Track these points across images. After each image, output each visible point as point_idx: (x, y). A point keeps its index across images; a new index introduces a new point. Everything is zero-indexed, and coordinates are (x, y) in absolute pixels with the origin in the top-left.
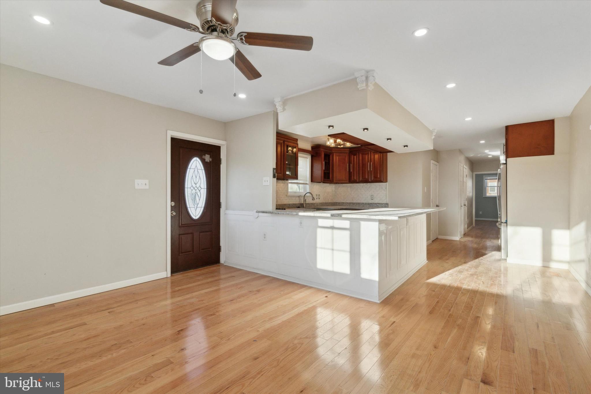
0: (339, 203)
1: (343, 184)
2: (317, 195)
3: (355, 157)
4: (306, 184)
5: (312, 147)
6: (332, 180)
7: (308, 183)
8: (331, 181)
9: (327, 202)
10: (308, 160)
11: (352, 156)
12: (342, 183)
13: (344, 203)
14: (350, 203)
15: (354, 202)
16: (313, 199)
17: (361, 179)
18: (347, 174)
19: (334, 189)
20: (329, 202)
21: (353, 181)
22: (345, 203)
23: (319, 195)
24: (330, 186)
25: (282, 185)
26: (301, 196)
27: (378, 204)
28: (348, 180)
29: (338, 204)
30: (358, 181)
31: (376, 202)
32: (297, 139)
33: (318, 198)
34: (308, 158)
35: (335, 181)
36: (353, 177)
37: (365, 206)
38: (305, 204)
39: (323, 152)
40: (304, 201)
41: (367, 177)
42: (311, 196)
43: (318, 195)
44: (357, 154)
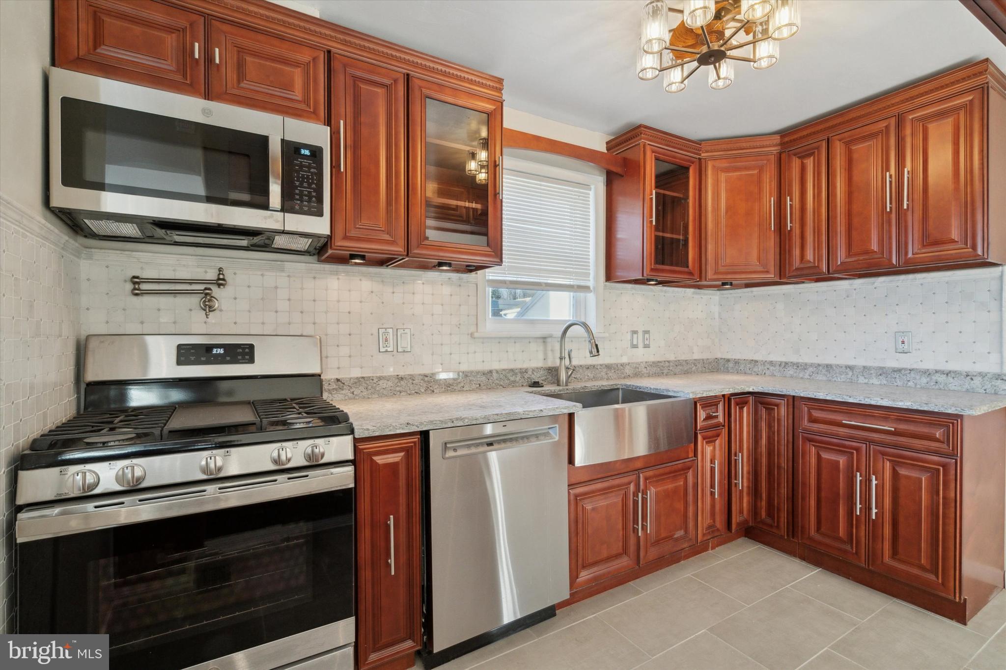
0: (737, 362)
1: (755, 289)
2: (635, 332)
3: (810, 163)
4: (586, 288)
5: (607, 143)
6: (697, 272)
7: (591, 283)
8: (691, 274)
9: (683, 358)
10: (592, 193)
11: (796, 163)
12: (747, 286)
13: (756, 361)
14: (786, 363)
15: (806, 358)
16: (596, 350)
17: (841, 256)
18: (772, 243)
19: (716, 309)
20: (696, 356)
21: (797, 269)
22: (764, 363)
23: (646, 332)
24: (696, 296)
25: (446, 290)
26: (551, 336)
27: (942, 378)
28: (772, 269)
29: (731, 365)
30: (825, 269)
31: (929, 365)
32: (503, 80)
33: (641, 345)
34: (593, 187)
35: (710, 275)
36: (797, 252)
37: (862, 380)
38: (567, 368)
39: (649, 153)
40: (561, 359)
41: (874, 246)
42: (586, 335)
43: (640, 335)
44: (818, 148)
